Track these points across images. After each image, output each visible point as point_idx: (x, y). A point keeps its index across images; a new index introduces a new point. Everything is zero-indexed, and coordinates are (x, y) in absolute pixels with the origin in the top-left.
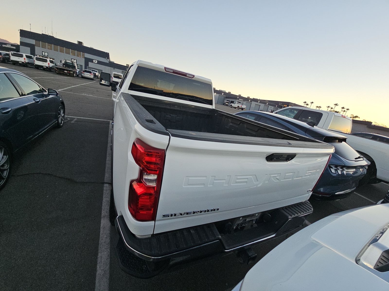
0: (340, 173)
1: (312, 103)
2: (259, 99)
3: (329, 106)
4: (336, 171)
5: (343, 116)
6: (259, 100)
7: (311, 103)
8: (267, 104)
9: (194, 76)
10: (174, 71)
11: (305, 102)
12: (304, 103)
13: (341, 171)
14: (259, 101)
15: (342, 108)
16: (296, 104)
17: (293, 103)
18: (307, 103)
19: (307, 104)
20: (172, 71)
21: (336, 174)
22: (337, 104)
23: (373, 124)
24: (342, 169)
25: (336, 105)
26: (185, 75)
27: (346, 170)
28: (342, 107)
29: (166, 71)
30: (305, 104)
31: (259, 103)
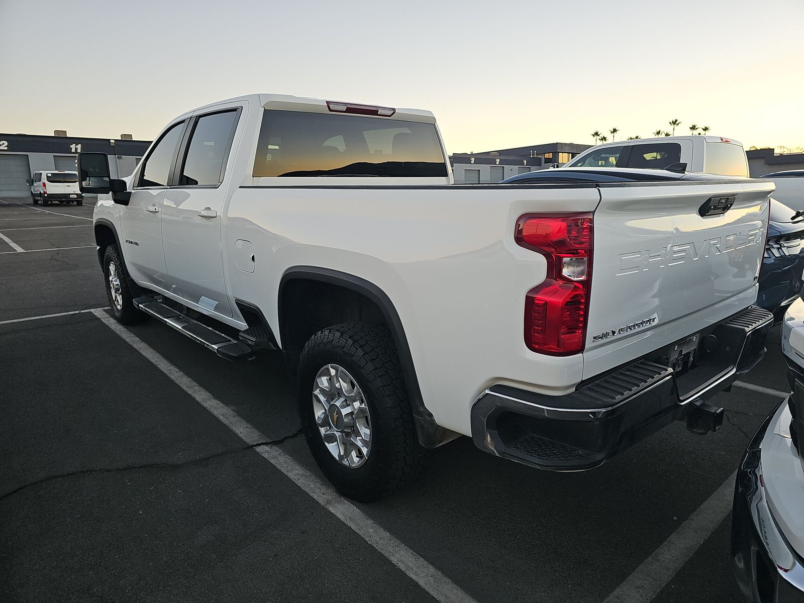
0: (777, 255)
1: (615, 131)
2: (469, 153)
3: (660, 131)
4: (769, 251)
5: (724, 140)
6: (472, 154)
7: (612, 132)
8: (498, 160)
9: (394, 109)
10: (349, 106)
11: (596, 134)
12: (593, 135)
13: (778, 249)
14: (473, 159)
15: (691, 128)
16: (576, 143)
17: (565, 144)
18: (601, 136)
19: (604, 139)
20: (344, 108)
21: (770, 258)
22: (676, 121)
23: (777, 152)
24: (778, 244)
25: (674, 123)
26: (372, 111)
27: (786, 245)
28: (692, 126)
29: (330, 110)
30: (598, 137)
31: (475, 163)
